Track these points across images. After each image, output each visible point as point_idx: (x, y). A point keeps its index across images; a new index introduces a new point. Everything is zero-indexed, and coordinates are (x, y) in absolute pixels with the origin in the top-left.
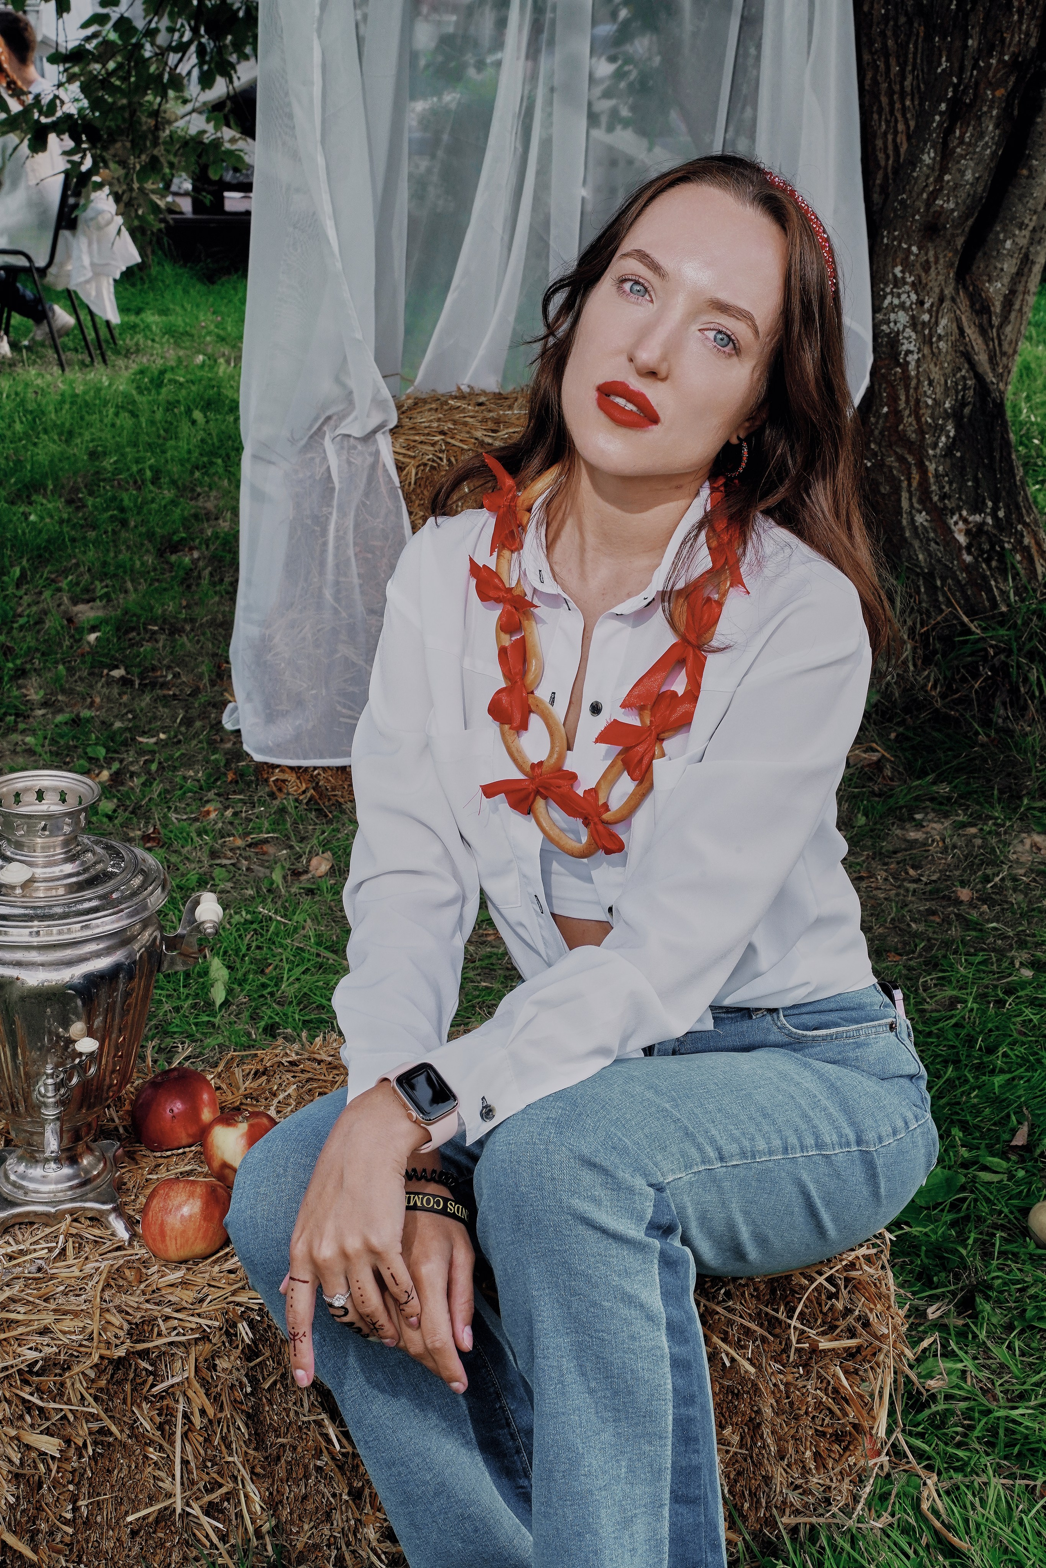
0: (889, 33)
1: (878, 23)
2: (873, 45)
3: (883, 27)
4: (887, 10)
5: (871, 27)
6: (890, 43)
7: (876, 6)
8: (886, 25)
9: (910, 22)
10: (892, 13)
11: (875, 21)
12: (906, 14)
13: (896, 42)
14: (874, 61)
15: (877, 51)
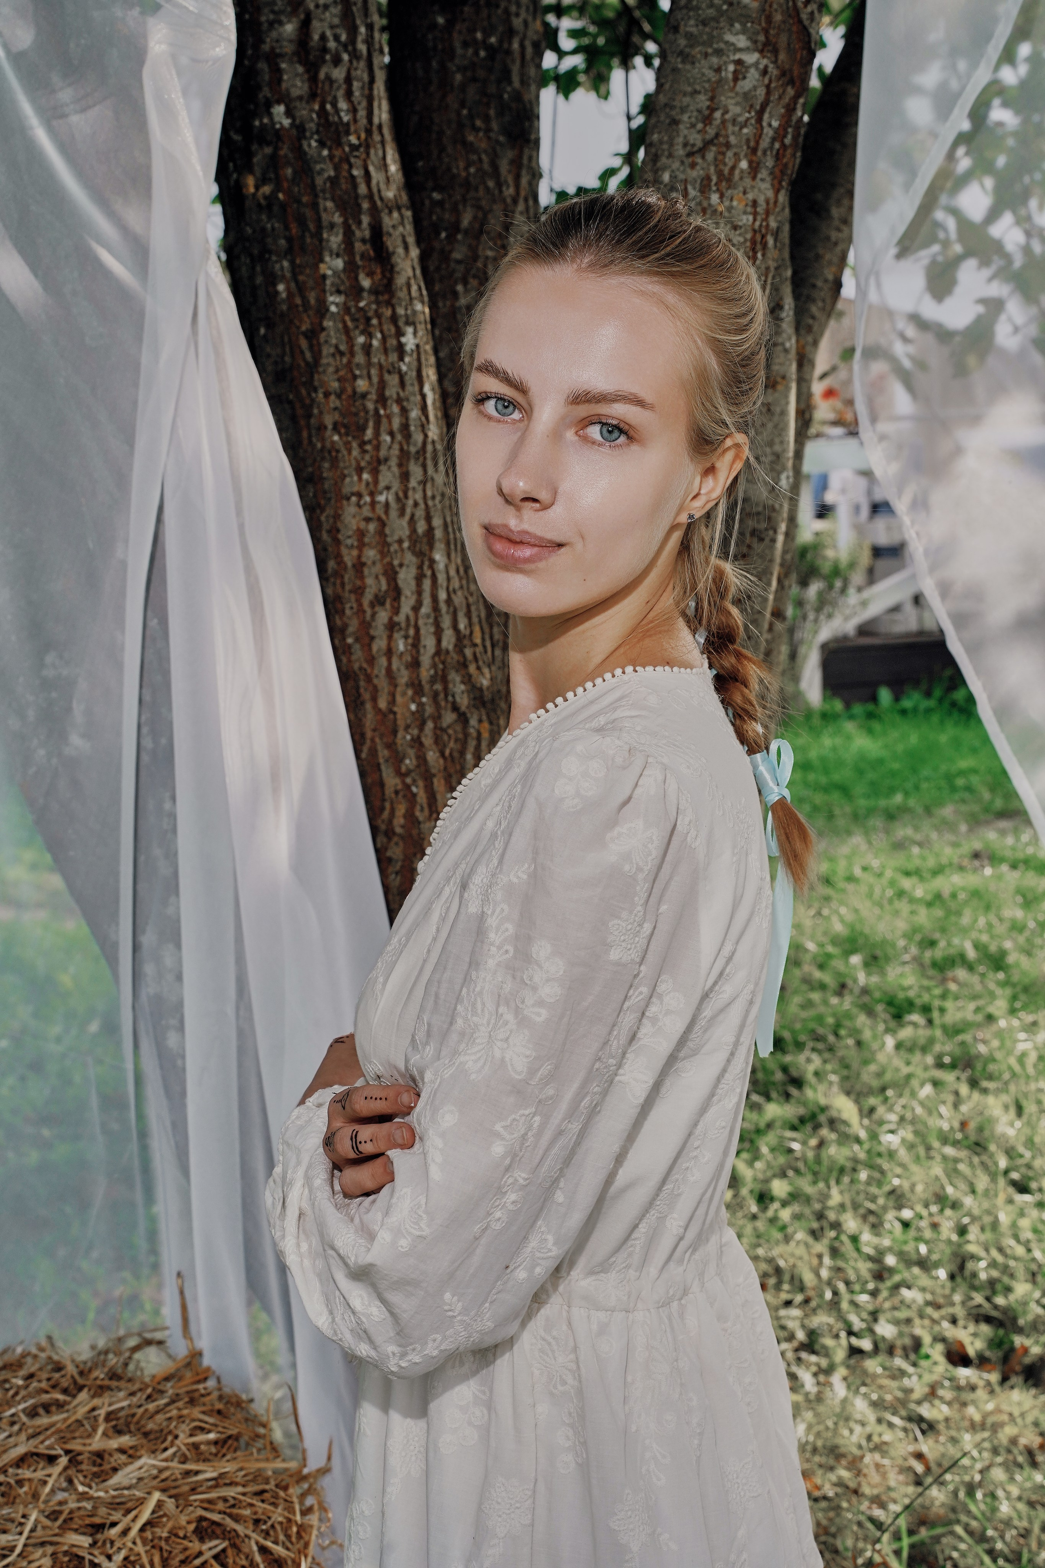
0: (428, 741)
1: (407, 728)
2: (401, 761)
3: (415, 732)
4: (421, 705)
5: (395, 732)
6: (432, 756)
7: (399, 699)
8: (422, 726)
9: (463, 718)
10: (429, 710)
11: (401, 723)
12: (455, 708)
13: (442, 754)
14: (408, 787)
15: (408, 773)
